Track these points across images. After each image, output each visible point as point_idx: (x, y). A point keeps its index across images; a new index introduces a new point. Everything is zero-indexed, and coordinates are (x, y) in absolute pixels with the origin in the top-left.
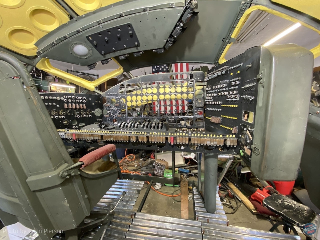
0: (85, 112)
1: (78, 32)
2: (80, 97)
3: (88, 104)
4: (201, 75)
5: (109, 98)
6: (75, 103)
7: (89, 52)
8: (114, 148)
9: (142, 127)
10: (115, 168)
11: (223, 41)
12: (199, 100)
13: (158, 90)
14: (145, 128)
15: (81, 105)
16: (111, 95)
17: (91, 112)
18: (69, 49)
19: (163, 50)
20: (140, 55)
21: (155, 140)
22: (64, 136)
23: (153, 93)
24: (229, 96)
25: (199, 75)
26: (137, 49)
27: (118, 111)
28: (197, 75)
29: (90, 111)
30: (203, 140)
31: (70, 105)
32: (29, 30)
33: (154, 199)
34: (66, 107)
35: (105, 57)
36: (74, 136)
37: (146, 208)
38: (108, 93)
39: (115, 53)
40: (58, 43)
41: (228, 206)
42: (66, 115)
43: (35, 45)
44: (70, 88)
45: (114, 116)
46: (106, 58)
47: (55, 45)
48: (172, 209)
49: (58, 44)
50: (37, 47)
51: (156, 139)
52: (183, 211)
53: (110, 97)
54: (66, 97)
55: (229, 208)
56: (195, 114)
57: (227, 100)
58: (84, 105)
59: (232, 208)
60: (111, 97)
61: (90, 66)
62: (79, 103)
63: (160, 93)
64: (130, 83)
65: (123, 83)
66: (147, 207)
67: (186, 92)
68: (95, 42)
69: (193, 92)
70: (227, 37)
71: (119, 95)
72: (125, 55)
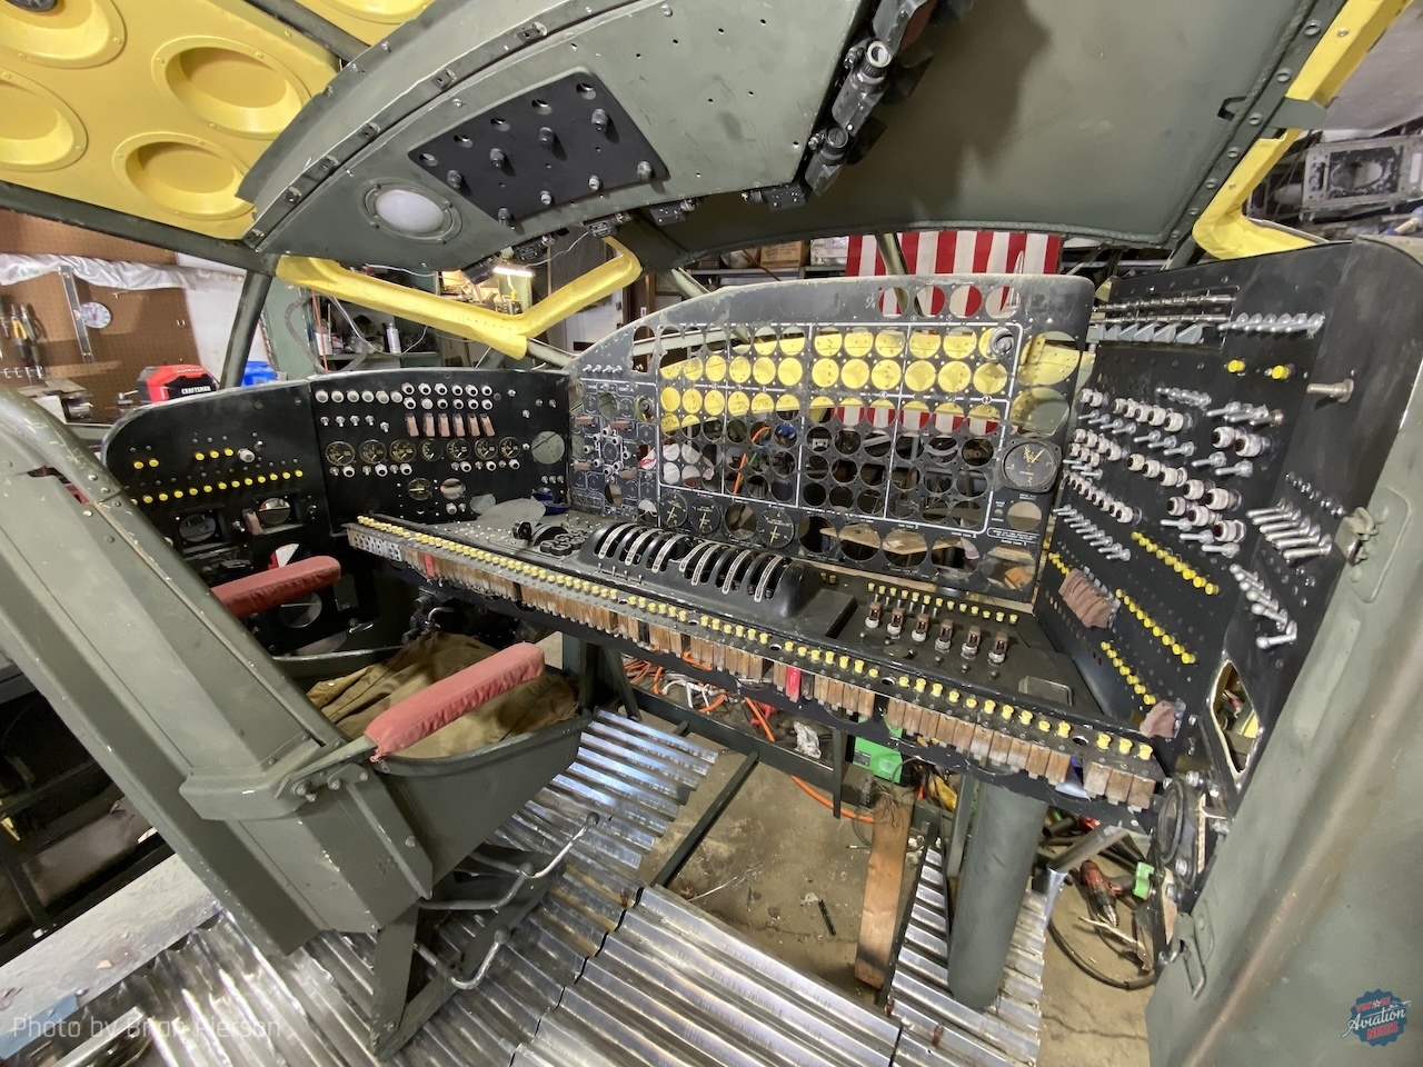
0: (492, 449)
1: (369, 136)
2: (470, 388)
3: (504, 416)
4: (1068, 297)
5: (590, 387)
6: (451, 411)
7: (444, 213)
8: (531, 669)
9: (683, 570)
10: (566, 717)
11: (1223, 113)
12: (1027, 451)
13: (807, 372)
14: (695, 581)
15: (473, 421)
16: (599, 375)
17: (516, 448)
18: (362, 211)
19: (796, 194)
20: (683, 219)
21: (716, 658)
22: (399, 555)
23: (780, 385)
24: (1179, 506)
25: (1059, 300)
26: (662, 190)
27: (626, 452)
28: (1042, 298)
29: (514, 443)
30: (951, 727)
31: (429, 421)
32: (197, 141)
33: (773, 808)
34: (414, 432)
35: (520, 231)
36: (428, 561)
37: (732, 835)
38: (589, 367)
39: (560, 211)
40: (307, 191)
41: (1120, 948)
42: (417, 461)
43: (239, 195)
44: (512, 277)
45: (608, 469)
46: (529, 235)
47: (298, 202)
48: (838, 872)
49: (309, 194)
50: (252, 205)
51: (722, 657)
52: (872, 912)
53: (594, 383)
54: (409, 390)
55: (1122, 955)
56: (991, 524)
57: (1164, 522)
58: (486, 421)
59: (1138, 962)
60: (600, 385)
61: (471, 270)
62: (466, 412)
63: (816, 387)
64: (677, 321)
65: (649, 320)
66: (738, 833)
67: (958, 394)
68: (452, 176)
69: (1005, 397)
70: (1254, 94)
71: (628, 378)
72: (612, 220)
